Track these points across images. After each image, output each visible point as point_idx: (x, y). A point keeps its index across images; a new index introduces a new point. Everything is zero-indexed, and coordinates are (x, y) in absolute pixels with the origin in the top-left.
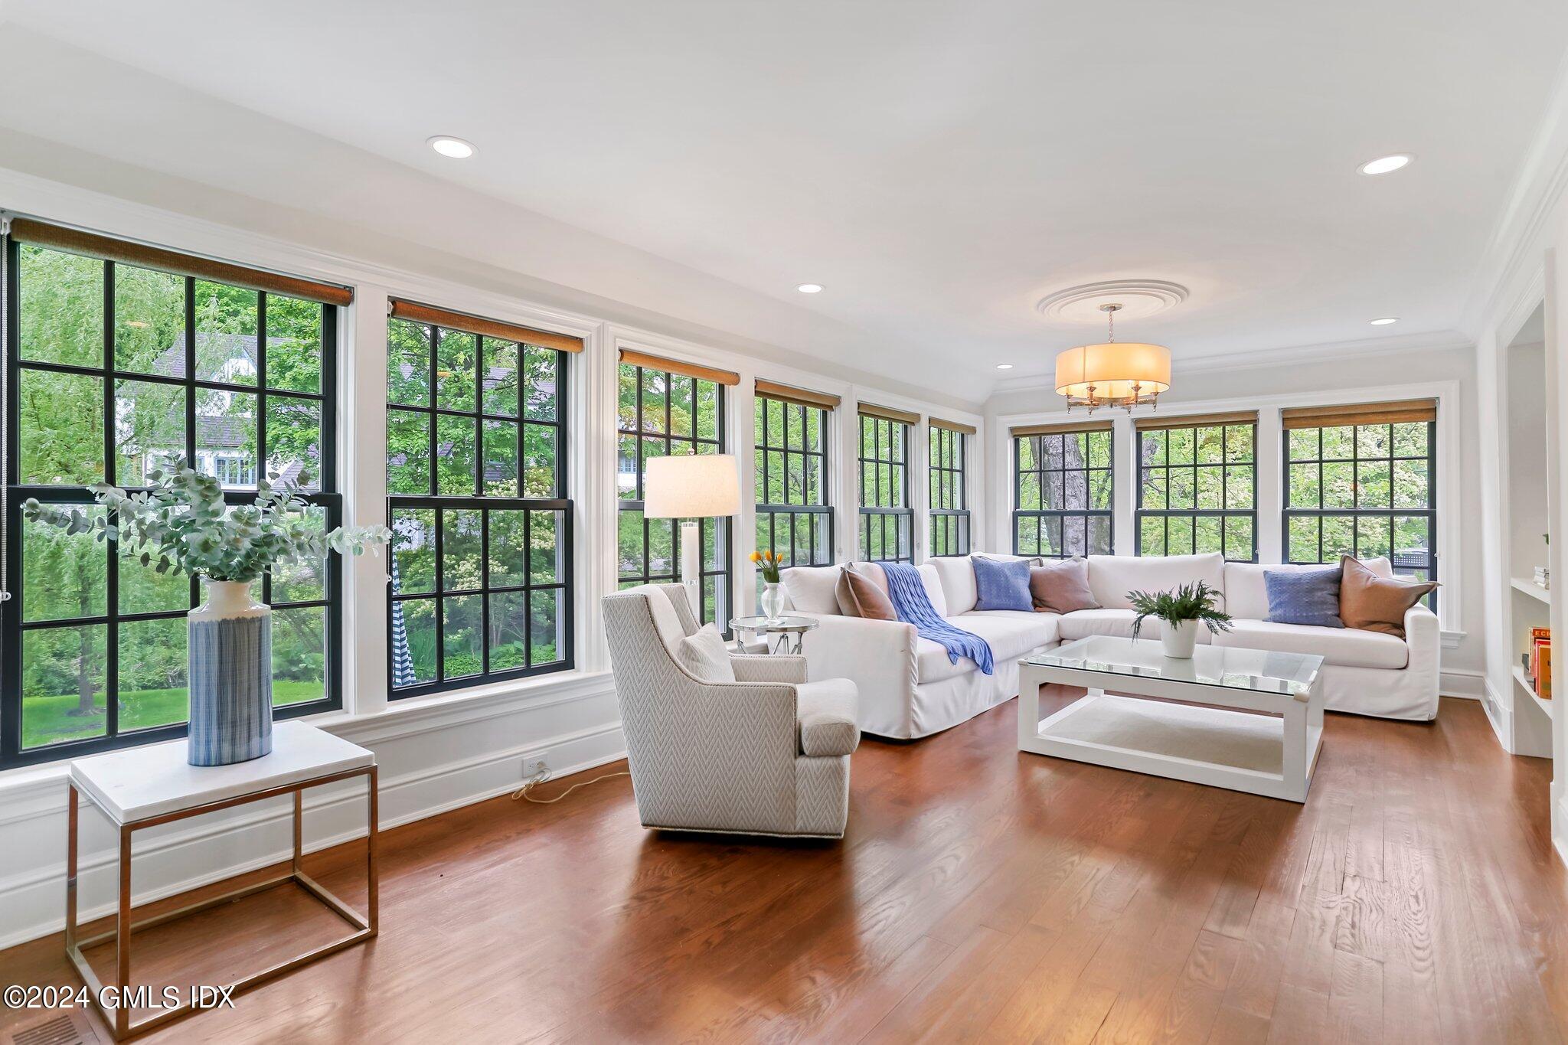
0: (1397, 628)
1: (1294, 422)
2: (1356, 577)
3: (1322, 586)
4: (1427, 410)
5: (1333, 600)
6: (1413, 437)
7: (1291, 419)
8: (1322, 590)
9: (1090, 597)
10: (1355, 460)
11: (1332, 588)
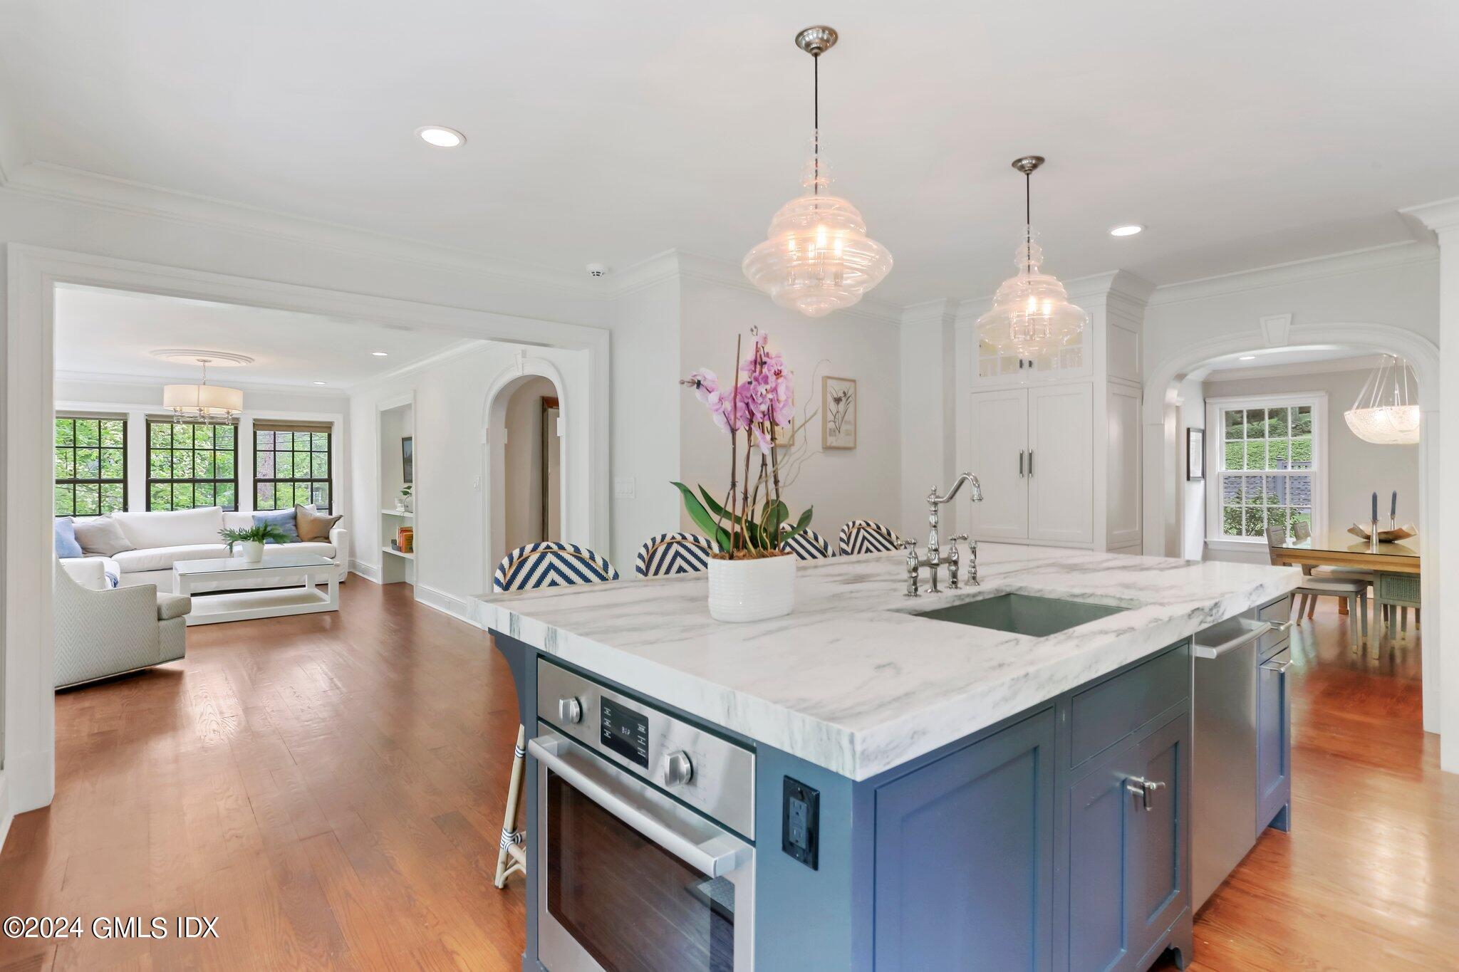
0: (327, 539)
1: (260, 427)
2: (305, 515)
3: (288, 521)
4: (327, 428)
5: (294, 528)
6: (320, 440)
7: (258, 425)
8: (289, 523)
9: (127, 543)
10: (293, 451)
11: (293, 522)
